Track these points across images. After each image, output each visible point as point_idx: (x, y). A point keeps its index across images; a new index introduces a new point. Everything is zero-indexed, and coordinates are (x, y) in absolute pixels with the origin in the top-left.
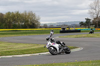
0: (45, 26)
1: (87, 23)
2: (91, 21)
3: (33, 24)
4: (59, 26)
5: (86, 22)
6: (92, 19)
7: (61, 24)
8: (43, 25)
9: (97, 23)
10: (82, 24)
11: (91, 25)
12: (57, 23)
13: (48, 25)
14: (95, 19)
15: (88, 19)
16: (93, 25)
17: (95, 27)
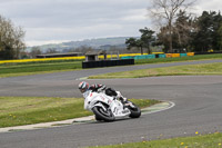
0: (36, 53)
2: (154, 35)
5: (143, 38)
6: (157, 31)
7: (76, 47)
9: (170, 39)
10: (131, 43)
11: (154, 45)
12: (66, 44)
13: (44, 50)
14: (163, 29)
15: (145, 32)
16: (158, 44)
17: (166, 50)
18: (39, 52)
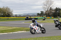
1: (41, 14)
2: (44, 13)
3: (9, 14)
4: (25, 15)
7: (26, 15)
8: (15, 15)
9: (48, 14)
10: (38, 14)
11: (44, 15)
13: (18, 15)
14: (46, 11)
16: (45, 15)
17: (47, 16)
18: (17, 16)
